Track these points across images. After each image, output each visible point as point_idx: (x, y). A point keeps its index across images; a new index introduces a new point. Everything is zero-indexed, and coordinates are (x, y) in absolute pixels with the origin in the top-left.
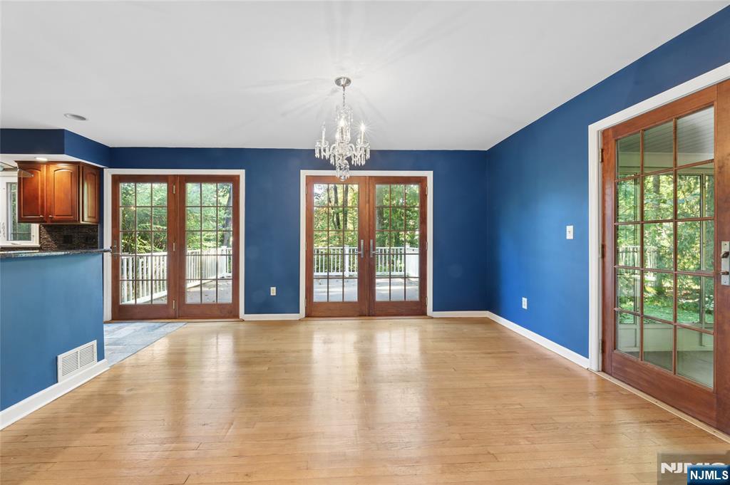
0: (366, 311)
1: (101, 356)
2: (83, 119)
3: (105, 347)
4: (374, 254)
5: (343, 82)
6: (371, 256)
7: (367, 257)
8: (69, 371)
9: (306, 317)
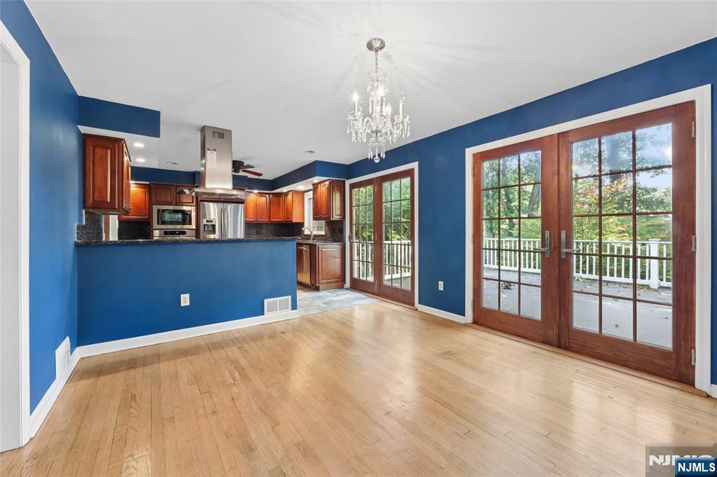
0: (554, 339)
1: (294, 307)
2: (313, 152)
3: (298, 302)
4: (569, 255)
5: (377, 45)
6: (563, 257)
7: (556, 258)
8: (273, 310)
9: (473, 323)
